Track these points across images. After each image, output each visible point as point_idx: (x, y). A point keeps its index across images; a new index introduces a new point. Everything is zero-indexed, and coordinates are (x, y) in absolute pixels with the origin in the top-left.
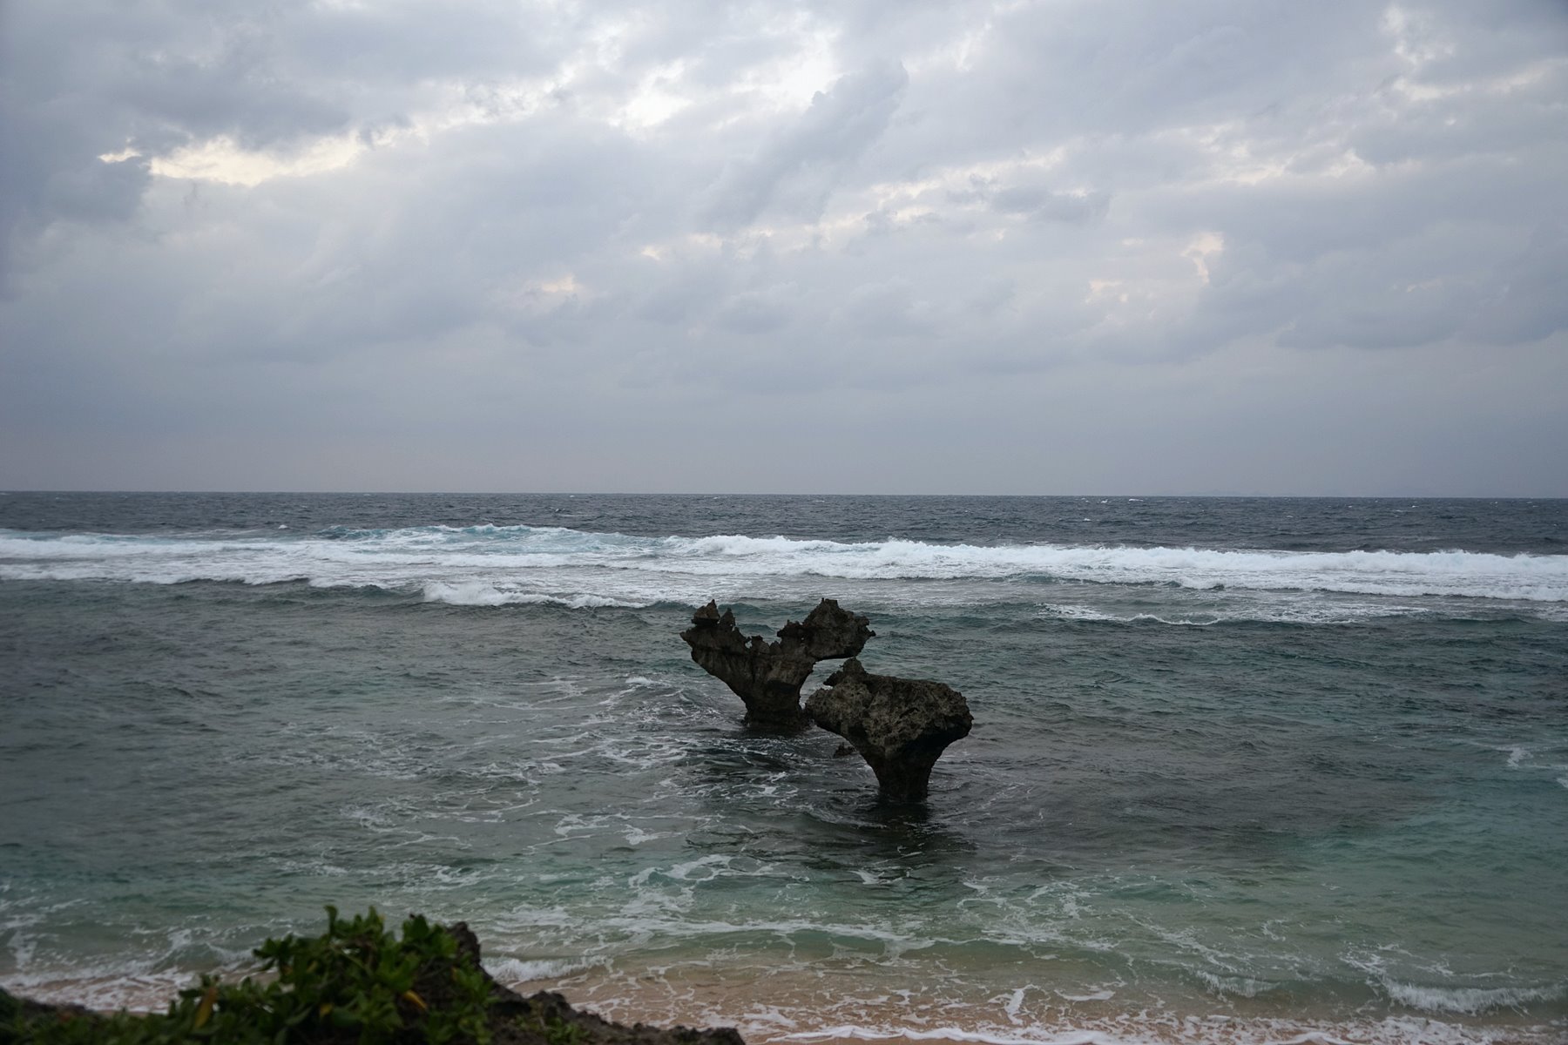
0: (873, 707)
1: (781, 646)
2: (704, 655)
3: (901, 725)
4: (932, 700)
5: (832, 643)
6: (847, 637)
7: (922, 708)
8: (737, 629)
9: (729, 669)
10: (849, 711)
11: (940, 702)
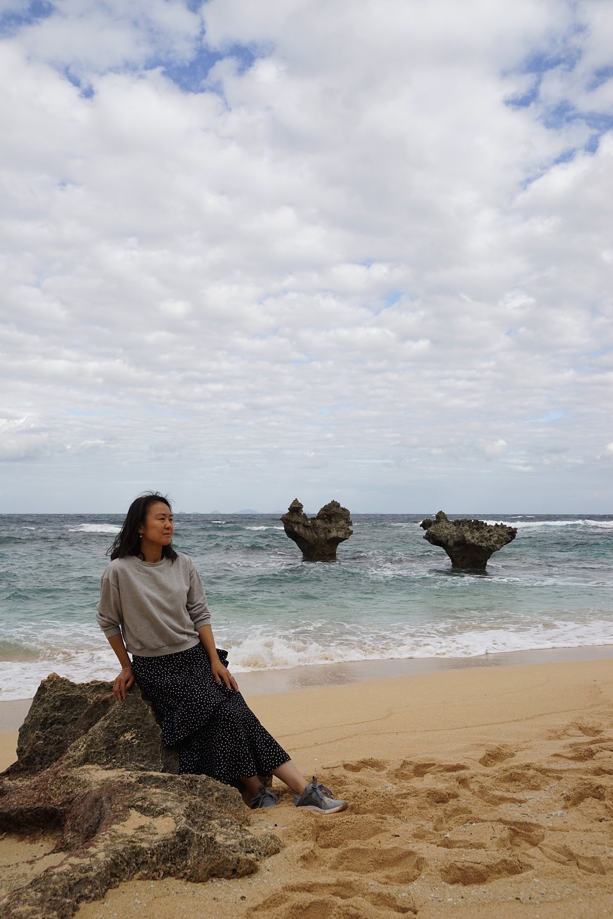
10: (455, 534)
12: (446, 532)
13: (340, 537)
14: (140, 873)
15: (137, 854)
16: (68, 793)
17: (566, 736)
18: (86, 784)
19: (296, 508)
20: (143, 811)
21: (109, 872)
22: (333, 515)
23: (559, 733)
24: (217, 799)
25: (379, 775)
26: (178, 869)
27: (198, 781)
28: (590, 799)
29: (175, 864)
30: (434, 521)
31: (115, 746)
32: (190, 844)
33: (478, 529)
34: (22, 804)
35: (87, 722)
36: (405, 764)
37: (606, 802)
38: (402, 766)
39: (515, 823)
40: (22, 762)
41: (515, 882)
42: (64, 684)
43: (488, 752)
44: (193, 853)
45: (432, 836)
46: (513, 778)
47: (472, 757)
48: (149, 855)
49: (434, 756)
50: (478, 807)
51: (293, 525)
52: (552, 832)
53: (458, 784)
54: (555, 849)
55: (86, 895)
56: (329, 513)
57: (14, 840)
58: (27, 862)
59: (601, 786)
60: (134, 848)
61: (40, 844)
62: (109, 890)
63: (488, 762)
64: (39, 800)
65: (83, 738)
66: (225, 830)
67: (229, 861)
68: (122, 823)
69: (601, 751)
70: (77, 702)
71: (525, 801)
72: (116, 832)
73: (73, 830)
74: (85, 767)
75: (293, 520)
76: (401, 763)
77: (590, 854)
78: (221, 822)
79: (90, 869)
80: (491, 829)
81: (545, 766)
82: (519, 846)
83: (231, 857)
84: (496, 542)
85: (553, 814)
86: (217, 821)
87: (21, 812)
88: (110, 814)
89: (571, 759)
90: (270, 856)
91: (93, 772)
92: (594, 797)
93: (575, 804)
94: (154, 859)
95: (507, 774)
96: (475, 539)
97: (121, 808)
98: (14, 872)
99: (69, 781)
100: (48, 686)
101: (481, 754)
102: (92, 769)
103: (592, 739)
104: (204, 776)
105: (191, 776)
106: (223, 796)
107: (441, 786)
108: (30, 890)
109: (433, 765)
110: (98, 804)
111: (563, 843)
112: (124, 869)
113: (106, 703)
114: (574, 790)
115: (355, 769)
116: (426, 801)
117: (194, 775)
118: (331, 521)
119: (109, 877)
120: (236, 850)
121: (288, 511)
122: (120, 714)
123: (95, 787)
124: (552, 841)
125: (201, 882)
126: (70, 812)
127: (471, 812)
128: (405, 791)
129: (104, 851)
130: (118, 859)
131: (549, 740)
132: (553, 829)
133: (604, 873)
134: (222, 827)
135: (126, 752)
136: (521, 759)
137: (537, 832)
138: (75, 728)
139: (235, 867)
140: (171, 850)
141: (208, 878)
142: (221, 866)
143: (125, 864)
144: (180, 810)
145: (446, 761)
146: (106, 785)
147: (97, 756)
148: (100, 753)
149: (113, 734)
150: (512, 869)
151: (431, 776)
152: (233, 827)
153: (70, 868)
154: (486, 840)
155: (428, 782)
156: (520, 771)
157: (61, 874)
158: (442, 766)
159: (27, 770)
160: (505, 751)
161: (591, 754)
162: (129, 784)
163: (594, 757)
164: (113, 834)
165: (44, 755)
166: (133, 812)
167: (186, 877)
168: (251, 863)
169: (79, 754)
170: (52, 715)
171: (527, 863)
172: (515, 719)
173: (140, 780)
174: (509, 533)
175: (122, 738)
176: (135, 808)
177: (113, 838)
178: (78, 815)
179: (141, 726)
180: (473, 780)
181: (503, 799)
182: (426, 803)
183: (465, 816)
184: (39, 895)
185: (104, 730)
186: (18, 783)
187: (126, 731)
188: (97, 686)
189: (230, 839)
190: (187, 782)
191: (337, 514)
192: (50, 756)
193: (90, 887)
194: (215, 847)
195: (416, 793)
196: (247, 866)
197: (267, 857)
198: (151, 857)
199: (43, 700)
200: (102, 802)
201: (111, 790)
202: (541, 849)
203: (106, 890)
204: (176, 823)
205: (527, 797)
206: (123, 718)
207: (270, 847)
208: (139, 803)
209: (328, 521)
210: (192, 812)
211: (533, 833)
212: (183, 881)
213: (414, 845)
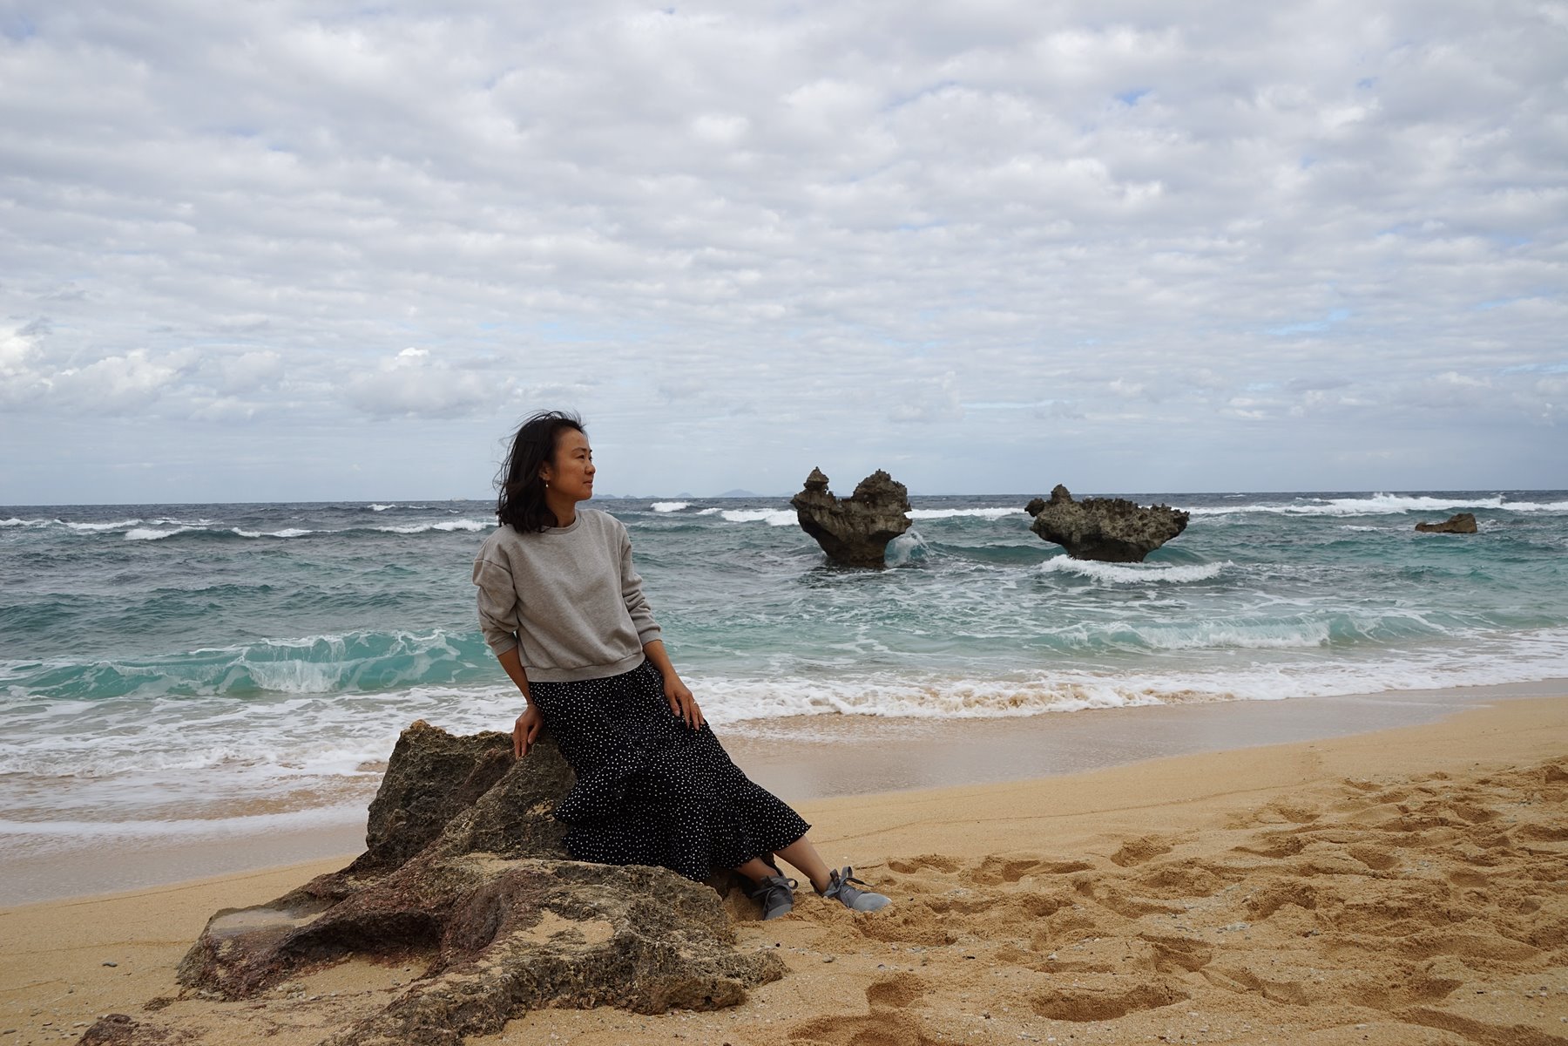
12: (1068, 519)
13: (891, 530)
14: (558, 998)
15: (553, 971)
16: (446, 892)
17: (1257, 823)
18: (474, 879)
19: (817, 484)
20: (563, 911)
21: (508, 994)
22: (880, 494)
23: (1245, 819)
24: (682, 903)
25: (947, 878)
26: (618, 995)
27: (651, 875)
28: (1290, 905)
29: (613, 987)
30: (1048, 502)
31: (518, 824)
32: (636, 958)
33: (1122, 515)
34: (375, 909)
35: (473, 791)
36: (989, 861)
37: (1317, 911)
38: (985, 865)
39: (1164, 940)
40: (374, 853)
41: (1159, 1016)
42: (438, 737)
43: (1126, 846)
44: (642, 970)
45: (1028, 959)
46: (1164, 880)
47: (1100, 852)
48: (572, 972)
49: (1037, 852)
50: (1103, 917)
51: (812, 511)
52: (1223, 951)
53: (1074, 889)
54: (1227, 973)
55: (473, 1025)
56: (872, 491)
57: (364, 962)
58: (385, 990)
59: (1310, 888)
60: (548, 961)
61: (405, 968)
62: (510, 1021)
63: (1128, 861)
64: (401, 903)
65: (469, 811)
66: (694, 944)
67: (699, 983)
68: (529, 929)
69: (1314, 842)
70: (459, 765)
71: (1184, 911)
72: (520, 941)
73: (455, 944)
74: (472, 855)
75: (813, 503)
76: (983, 860)
77: (1285, 978)
78: (689, 933)
79: (480, 988)
80: (1124, 947)
81: (1220, 863)
82: (1170, 972)
83: (702, 979)
84: (1153, 535)
85: (1229, 927)
86: (681, 931)
87: (374, 921)
88: (510, 916)
89: (1264, 854)
90: (766, 984)
91: (484, 862)
92: (1298, 904)
93: (1264, 916)
94: (581, 977)
95: (1156, 874)
96: (1118, 531)
97: (528, 908)
98: (364, 1002)
99: (447, 874)
100: (412, 740)
101: (1115, 847)
102: (483, 858)
103: (1300, 825)
104: (661, 869)
105: (640, 867)
106: (692, 899)
107: (1046, 891)
108: (386, 1016)
109: (1036, 863)
110: (492, 905)
111: (1244, 964)
112: (533, 992)
113: (504, 762)
114: (1265, 893)
115: (908, 870)
116: (1021, 911)
117: (645, 866)
118: (875, 505)
119: (509, 1001)
120: (710, 970)
121: (804, 488)
122: (526, 775)
123: (487, 882)
124: (1224, 962)
125: (655, 1013)
126: (449, 920)
127: (1093, 925)
128: (986, 898)
129: (502, 965)
130: (523, 976)
131: (1229, 829)
132: (1225, 947)
133: (1306, 1005)
134: (689, 940)
135: (537, 834)
136: (1180, 853)
137: (1200, 952)
138: (456, 801)
139: (708, 994)
140: (607, 967)
141: (666, 1009)
142: (687, 990)
143: (534, 984)
144: (621, 910)
145: (1058, 858)
146: (505, 878)
147: (490, 839)
148: (495, 834)
149: (514, 808)
150: (1153, 999)
151: (1031, 879)
152: (707, 941)
153: (448, 987)
154: (1116, 960)
155: (1027, 885)
156: (1176, 870)
157: (434, 995)
158: (1049, 865)
159: (382, 864)
160: (1154, 844)
161: (1297, 847)
162: (541, 876)
163: (1302, 851)
164: (515, 942)
165: (408, 842)
166: (547, 914)
167: (633, 1006)
168: (734, 988)
169: (462, 836)
170: (420, 784)
171: (1179, 990)
172: (1175, 800)
173: (559, 873)
174: (1175, 521)
175: (529, 812)
176: (549, 907)
177: (514, 948)
178: (463, 924)
179: (559, 794)
180: (1100, 884)
181: (1147, 909)
182: (1020, 915)
183: (1084, 928)
184: (401, 1022)
185: (500, 800)
186: (370, 884)
187: (537, 802)
188: (489, 740)
189: (701, 956)
190: (634, 877)
191: (885, 492)
192: (417, 843)
193: (479, 1014)
194: (677, 964)
195: (1004, 900)
196: (728, 993)
197: (761, 983)
198: (576, 976)
199: (405, 761)
200: (499, 902)
201: (512, 885)
202: (1204, 973)
203: (505, 1021)
204: (614, 927)
205: (1187, 906)
206: (530, 782)
207: (765, 969)
208: (557, 901)
209: (871, 505)
210: (639, 915)
211: (1193, 954)
212: (627, 1013)
213: (998, 970)
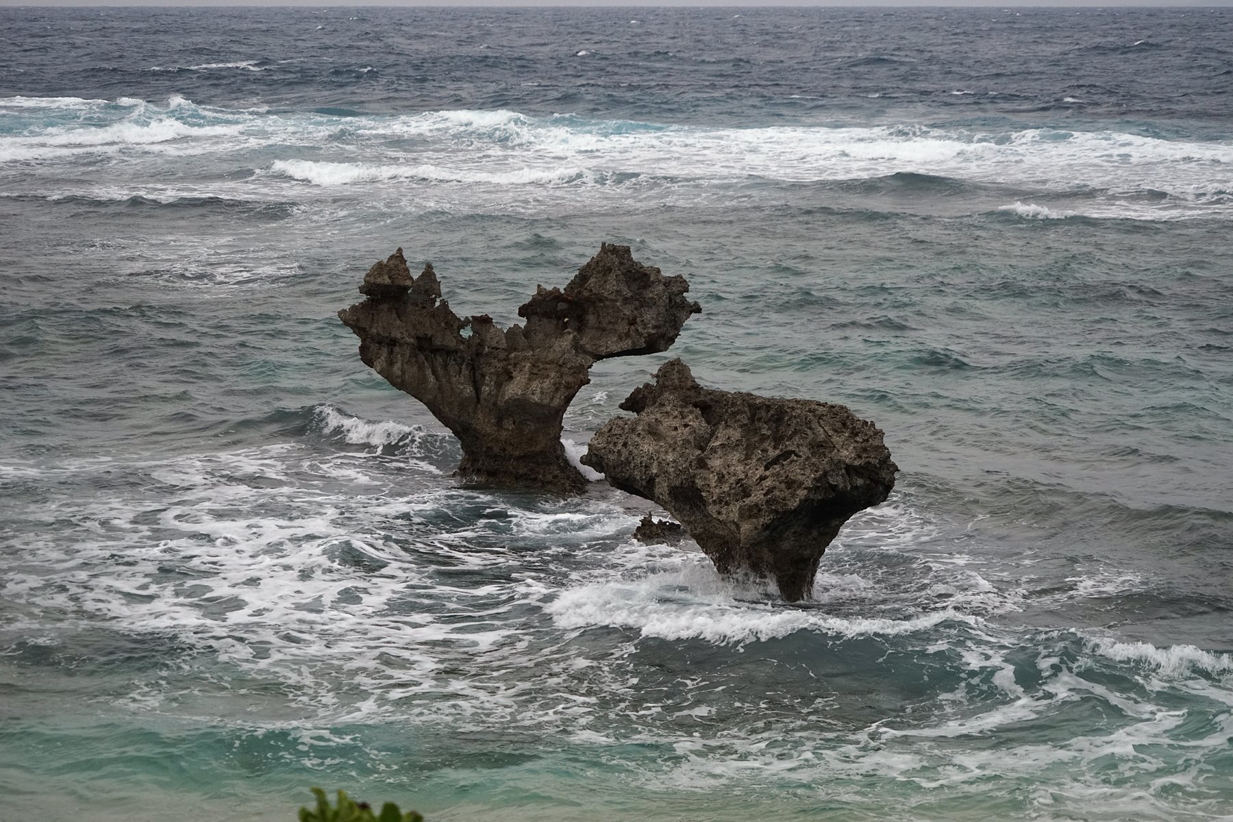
0: (714, 450)
1: (527, 333)
2: (384, 352)
3: (768, 483)
4: (822, 436)
5: (622, 327)
6: (649, 316)
7: (805, 451)
8: (444, 304)
9: (432, 379)
10: (670, 457)
11: (835, 439)
118: (582, 324)
191: (600, 298)
